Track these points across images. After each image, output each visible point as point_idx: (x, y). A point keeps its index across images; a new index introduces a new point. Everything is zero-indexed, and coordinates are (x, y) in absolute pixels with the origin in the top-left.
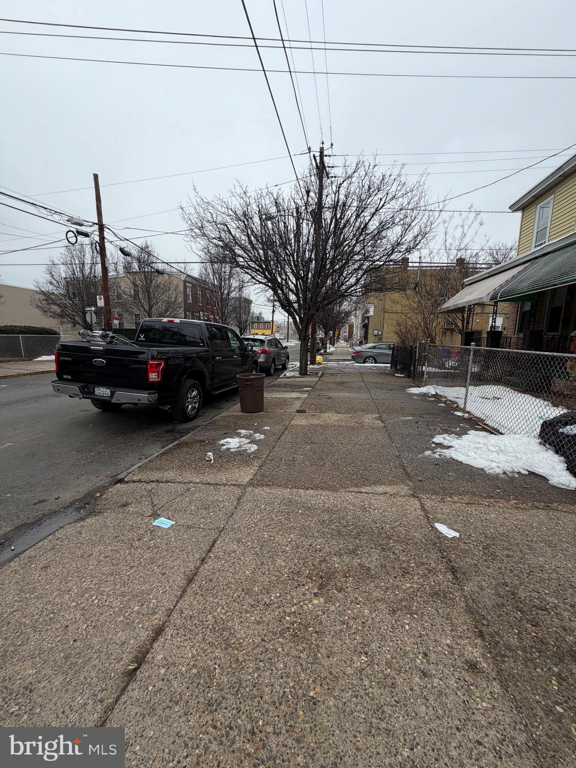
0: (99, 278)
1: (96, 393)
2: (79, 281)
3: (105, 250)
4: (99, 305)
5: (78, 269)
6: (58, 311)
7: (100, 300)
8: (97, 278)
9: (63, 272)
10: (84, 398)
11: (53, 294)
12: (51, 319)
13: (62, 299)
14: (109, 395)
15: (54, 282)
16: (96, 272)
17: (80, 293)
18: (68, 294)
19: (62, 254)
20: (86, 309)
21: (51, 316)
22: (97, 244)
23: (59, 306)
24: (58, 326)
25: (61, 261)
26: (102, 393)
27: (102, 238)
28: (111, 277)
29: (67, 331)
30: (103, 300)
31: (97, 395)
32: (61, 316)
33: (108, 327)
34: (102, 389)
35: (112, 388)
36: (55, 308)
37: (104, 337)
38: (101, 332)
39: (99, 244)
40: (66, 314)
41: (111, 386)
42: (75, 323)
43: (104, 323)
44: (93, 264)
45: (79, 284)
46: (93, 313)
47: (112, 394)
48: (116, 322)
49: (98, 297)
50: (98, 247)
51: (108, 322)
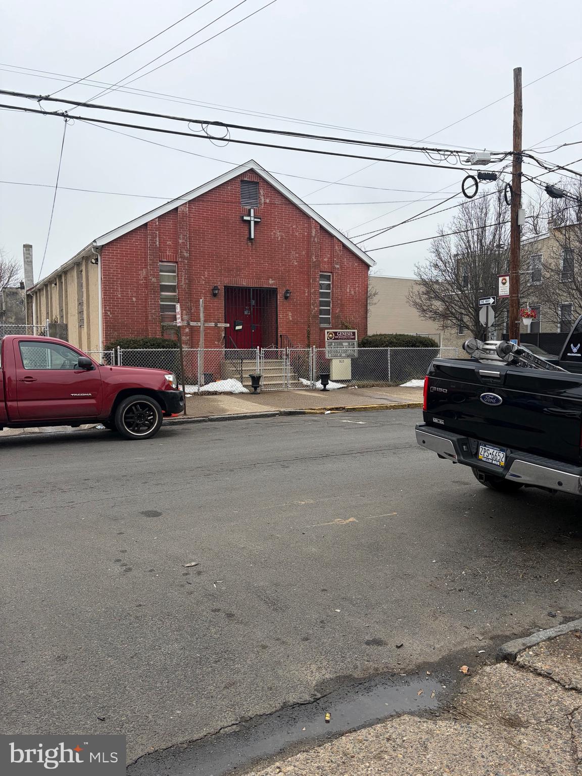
0: (506, 248)
1: (480, 457)
2: (475, 257)
3: (520, 196)
4: (501, 293)
5: (475, 237)
6: (441, 309)
7: (504, 284)
8: (502, 248)
9: (454, 246)
10: (461, 462)
11: (437, 282)
12: (430, 322)
13: (448, 290)
14: (503, 464)
15: (440, 264)
16: (502, 237)
17: (475, 276)
18: (457, 280)
19: (454, 217)
20: (481, 302)
21: (430, 318)
22: (508, 189)
23: (443, 301)
24: (439, 332)
25: (453, 228)
26: (490, 457)
27: (518, 175)
28: (525, 242)
29: (449, 340)
30: (508, 284)
31: (481, 460)
32: (444, 316)
33: (513, 331)
34: (491, 451)
35: (509, 451)
36: (438, 305)
37: (503, 351)
38: (499, 343)
39: (511, 187)
40: (452, 313)
41: (508, 446)
42: (462, 327)
43: (507, 324)
44: (499, 225)
45: (474, 262)
46: (490, 308)
47: (509, 462)
48: (527, 322)
49: (501, 279)
50: (509, 194)
51: (512, 322)
